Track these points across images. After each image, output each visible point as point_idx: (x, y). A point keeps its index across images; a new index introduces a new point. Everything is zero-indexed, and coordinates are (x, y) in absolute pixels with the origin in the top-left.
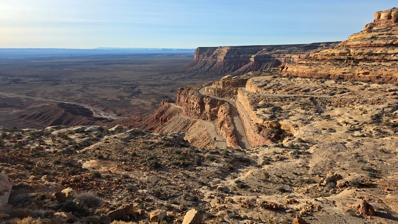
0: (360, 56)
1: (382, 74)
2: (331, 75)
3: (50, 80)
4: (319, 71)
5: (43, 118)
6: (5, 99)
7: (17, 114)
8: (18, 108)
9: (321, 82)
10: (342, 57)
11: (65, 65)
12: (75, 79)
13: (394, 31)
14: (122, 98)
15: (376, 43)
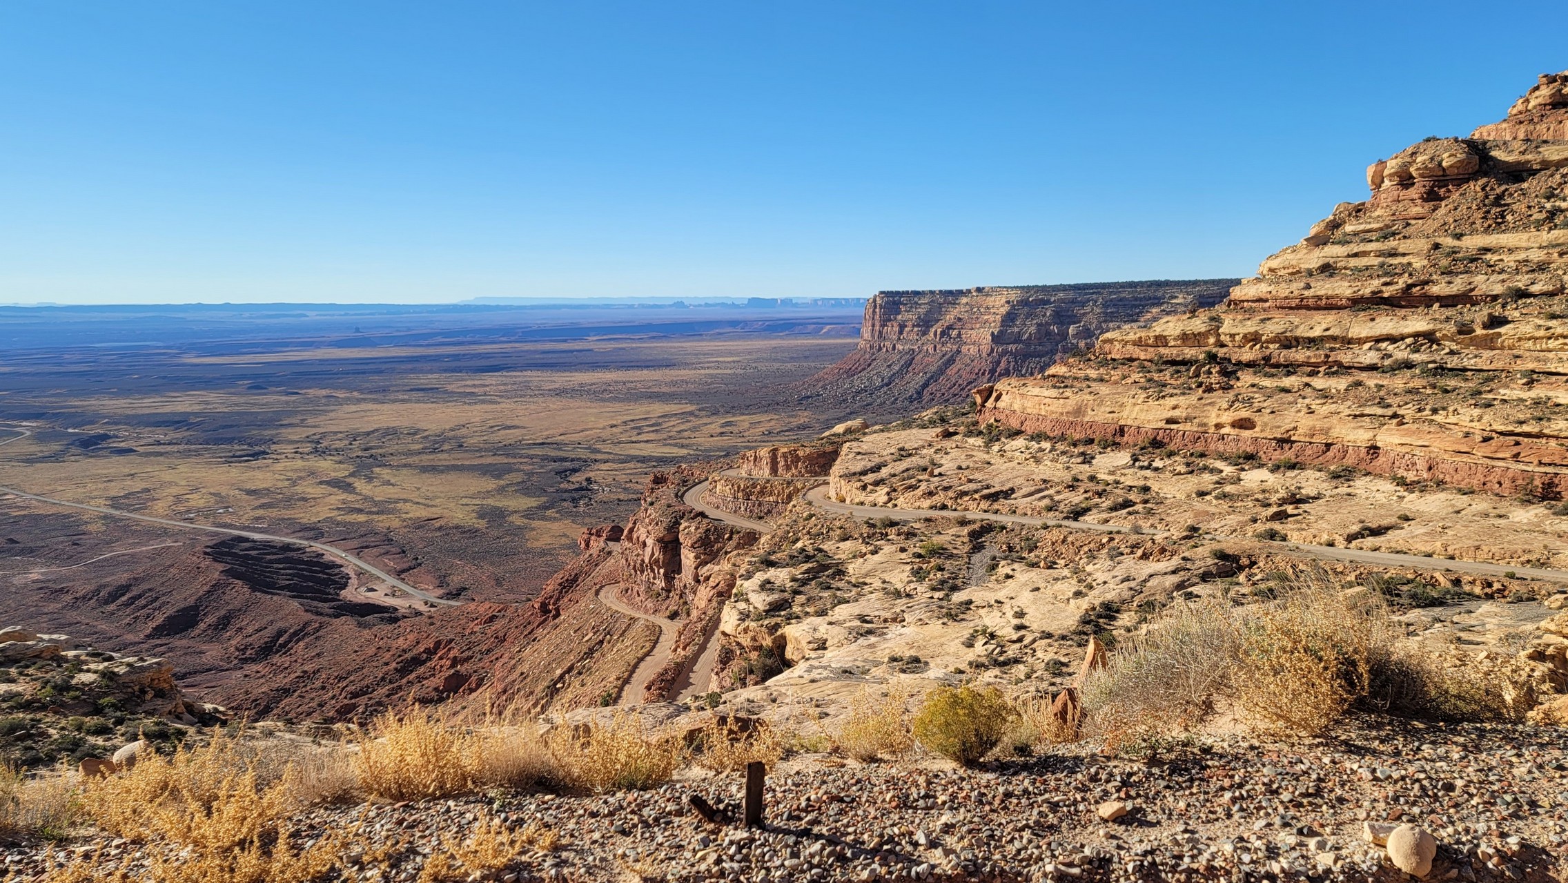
0: (1251, 348)
1: (1295, 428)
2: (1126, 429)
3: (230, 441)
4: (1089, 410)
5: (132, 604)
6: (16, 521)
7: (40, 585)
8: (56, 558)
9: (1079, 460)
10: (1189, 353)
11: (317, 373)
12: (335, 433)
13: (1408, 241)
14: (496, 516)
15: (1319, 293)
